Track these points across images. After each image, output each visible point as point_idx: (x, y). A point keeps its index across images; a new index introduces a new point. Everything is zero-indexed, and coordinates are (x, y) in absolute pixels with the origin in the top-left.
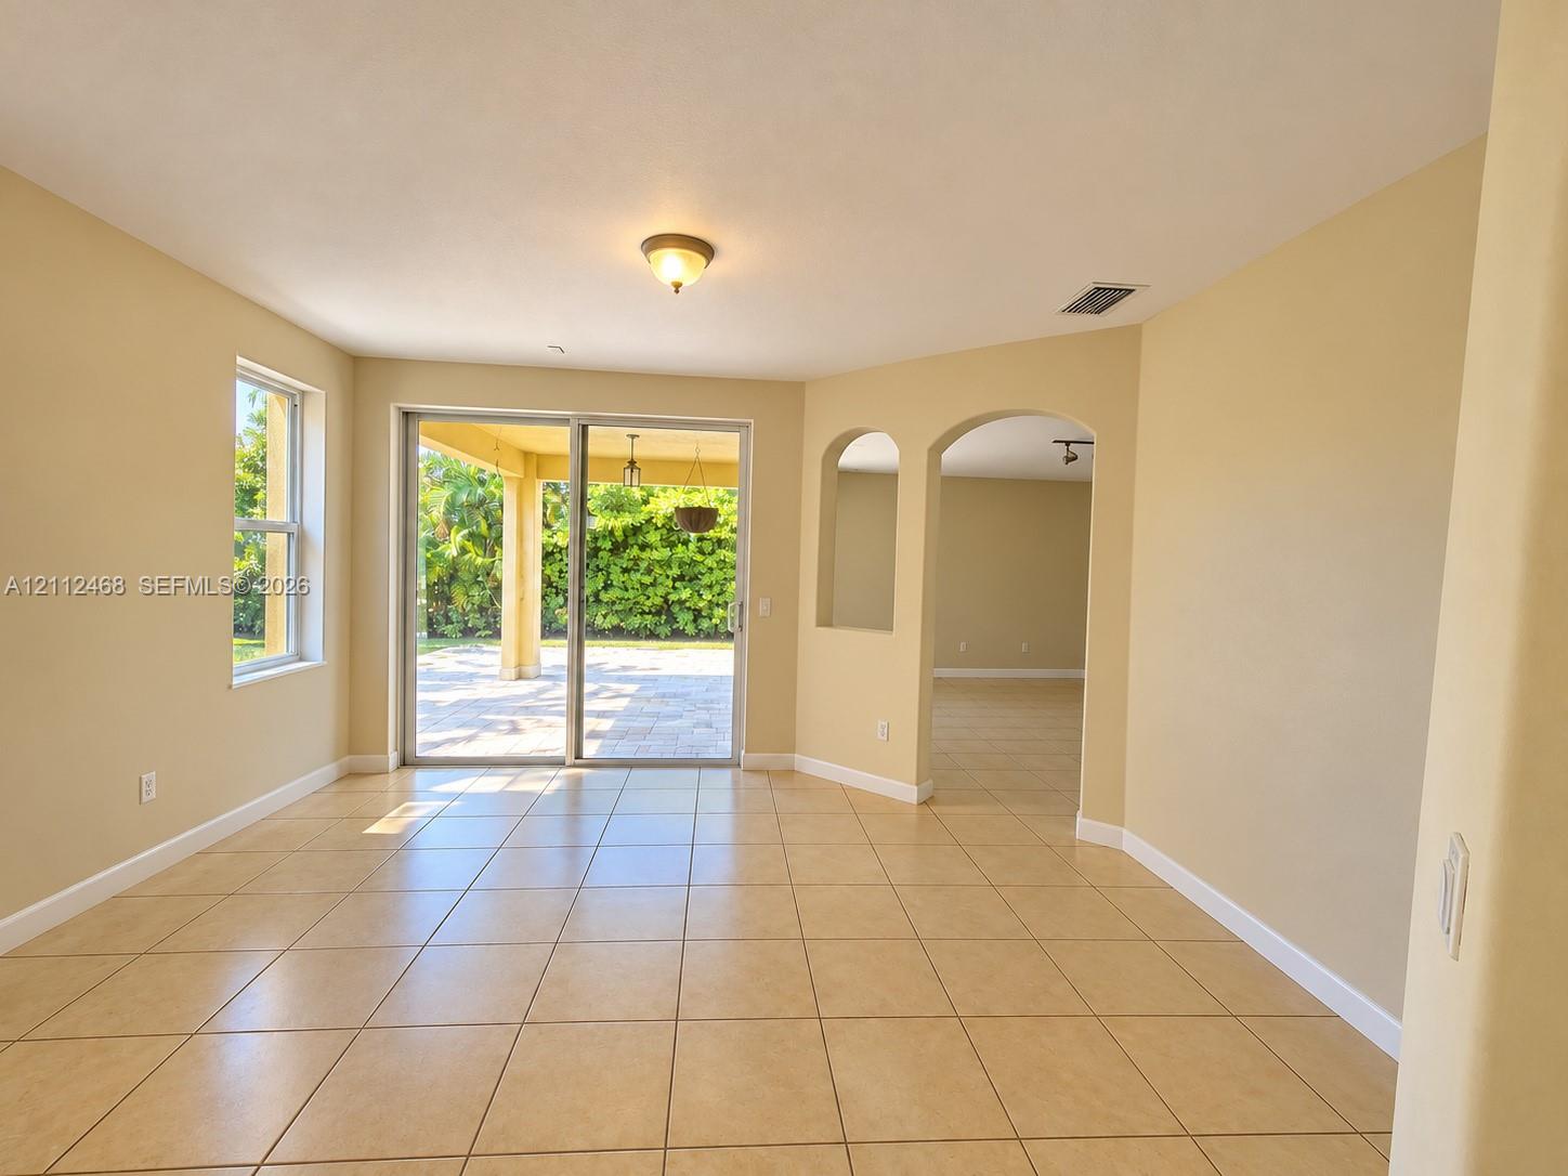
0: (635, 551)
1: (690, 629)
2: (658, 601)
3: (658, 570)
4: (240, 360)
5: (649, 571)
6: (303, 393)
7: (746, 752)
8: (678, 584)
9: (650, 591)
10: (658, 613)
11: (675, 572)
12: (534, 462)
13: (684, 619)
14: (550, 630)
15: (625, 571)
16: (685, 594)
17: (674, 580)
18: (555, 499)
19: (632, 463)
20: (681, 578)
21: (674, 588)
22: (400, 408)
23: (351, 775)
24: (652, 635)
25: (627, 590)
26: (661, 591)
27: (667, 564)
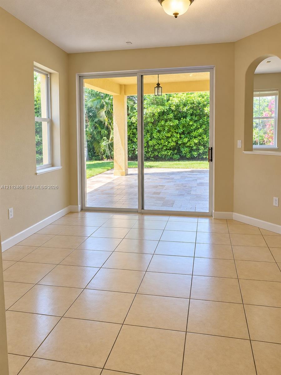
0: (163, 123)
1: (188, 156)
2: (173, 144)
3: (172, 130)
4: (35, 64)
5: (169, 131)
6: (50, 74)
7: (215, 211)
8: (183, 136)
9: (170, 140)
10: (174, 149)
11: (181, 131)
12: (123, 88)
13: (185, 150)
14: (132, 157)
15: (159, 131)
16: (186, 140)
17: (180, 134)
18: (132, 103)
19: (158, 85)
20: (183, 133)
21: (180, 138)
22: (78, 75)
23: (71, 212)
24: (171, 159)
25: (160, 140)
26: (174, 139)
27: (177, 127)
